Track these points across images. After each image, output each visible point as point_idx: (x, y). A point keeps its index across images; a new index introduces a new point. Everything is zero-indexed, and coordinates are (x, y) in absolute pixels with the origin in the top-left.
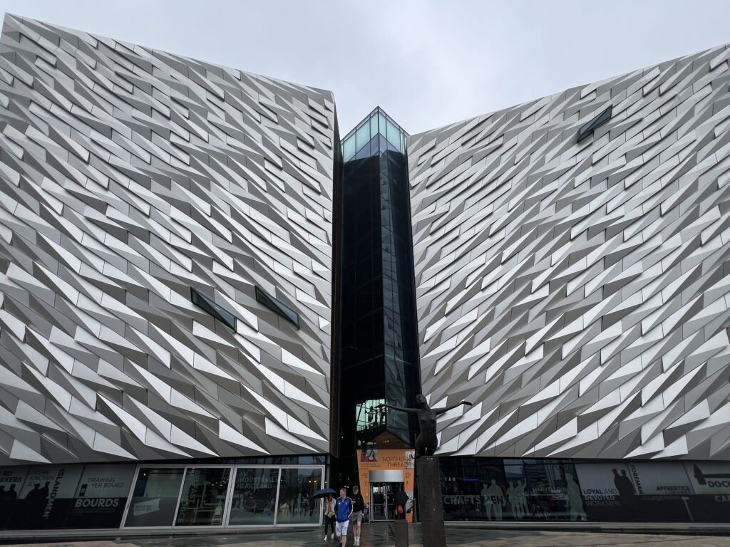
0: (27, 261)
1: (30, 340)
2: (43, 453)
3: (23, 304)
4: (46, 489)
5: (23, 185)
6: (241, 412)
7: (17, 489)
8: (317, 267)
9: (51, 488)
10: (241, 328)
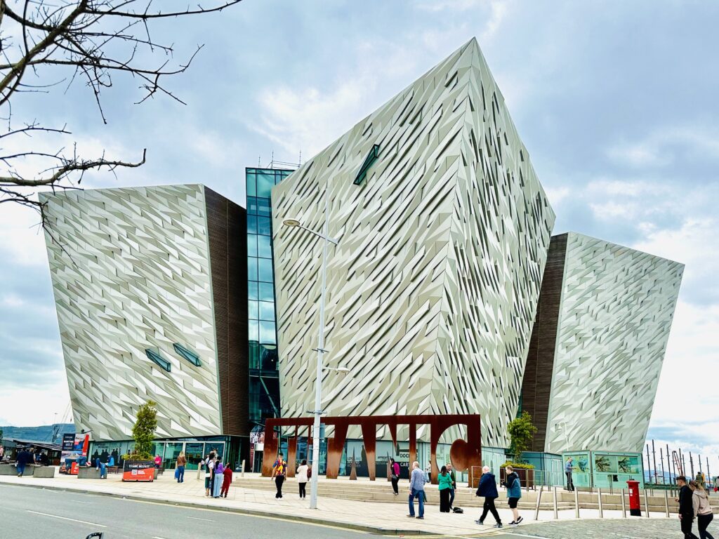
0: (83, 345)
1: (93, 385)
2: (111, 437)
3: (87, 367)
4: (117, 451)
5: (71, 303)
6: (179, 415)
7: (108, 451)
8: (205, 325)
9: (118, 451)
10: (172, 368)
